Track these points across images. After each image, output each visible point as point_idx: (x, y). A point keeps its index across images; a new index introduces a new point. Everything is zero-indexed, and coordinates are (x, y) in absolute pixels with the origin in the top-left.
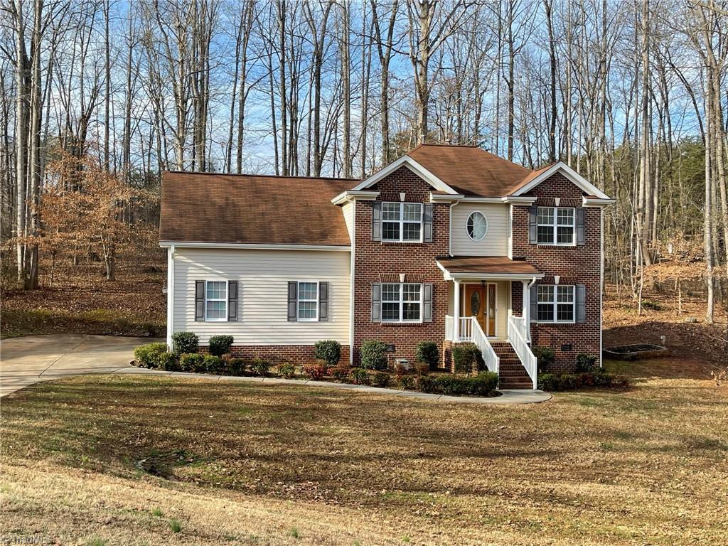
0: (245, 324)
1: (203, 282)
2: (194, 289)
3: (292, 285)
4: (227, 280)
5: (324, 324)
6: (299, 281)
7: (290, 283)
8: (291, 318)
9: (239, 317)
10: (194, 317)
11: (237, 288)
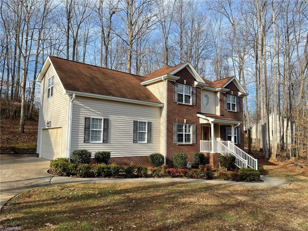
0: (112, 144)
1: (89, 118)
2: (84, 122)
3: (135, 123)
4: (103, 118)
5: (149, 144)
6: (139, 121)
7: (134, 122)
8: (135, 141)
9: (109, 140)
10: (83, 140)
11: (108, 123)
